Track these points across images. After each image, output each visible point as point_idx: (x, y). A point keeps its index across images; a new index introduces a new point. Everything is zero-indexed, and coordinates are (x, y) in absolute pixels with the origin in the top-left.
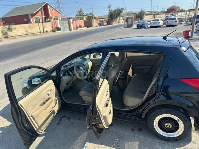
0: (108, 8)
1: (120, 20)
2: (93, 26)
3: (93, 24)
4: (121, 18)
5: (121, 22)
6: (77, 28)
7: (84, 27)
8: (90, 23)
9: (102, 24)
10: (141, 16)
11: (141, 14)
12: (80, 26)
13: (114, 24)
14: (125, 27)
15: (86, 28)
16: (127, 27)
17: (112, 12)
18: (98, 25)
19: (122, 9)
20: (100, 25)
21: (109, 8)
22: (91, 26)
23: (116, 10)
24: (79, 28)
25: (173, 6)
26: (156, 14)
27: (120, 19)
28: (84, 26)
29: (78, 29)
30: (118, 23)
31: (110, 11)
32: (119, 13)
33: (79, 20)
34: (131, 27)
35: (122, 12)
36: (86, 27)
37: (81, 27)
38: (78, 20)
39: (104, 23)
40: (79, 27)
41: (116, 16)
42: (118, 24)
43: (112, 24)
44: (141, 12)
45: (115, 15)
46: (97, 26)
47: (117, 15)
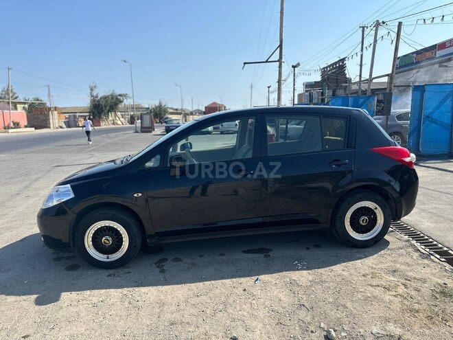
0: (90, 91)
1: (117, 119)
2: (51, 126)
3: (51, 121)
4: (119, 114)
5: (119, 123)
6: (5, 128)
7: (26, 127)
8: (42, 118)
9: (72, 123)
10: (160, 114)
11: (160, 110)
12: (14, 124)
13: (104, 125)
14: (137, 132)
15: (33, 129)
16: (142, 132)
17: (97, 99)
18: (64, 126)
19: (120, 95)
20: (68, 125)
21: (92, 90)
22: (47, 126)
23: (108, 96)
24: (12, 128)
25: (215, 103)
26: (187, 114)
27: (116, 115)
28: (26, 124)
29: (10, 131)
30: (113, 124)
31: (92, 96)
32: (116, 104)
33: (12, 110)
34: (151, 132)
35: (121, 102)
36: (31, 127)
37: (17, 125)
38: (9, 109)
39: (79, 123)
40: (12, 125)
41: (108, 108)
42: (114, 126)
43: (100, 125)
44: (160, 106)
45: (105, 107)
46: (61, 127)
47: (110, 107)
